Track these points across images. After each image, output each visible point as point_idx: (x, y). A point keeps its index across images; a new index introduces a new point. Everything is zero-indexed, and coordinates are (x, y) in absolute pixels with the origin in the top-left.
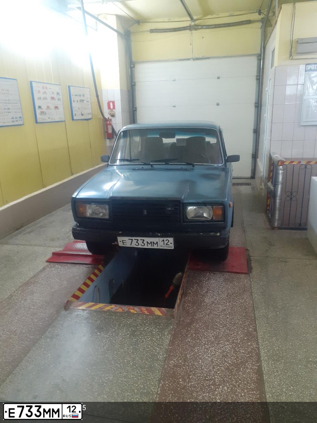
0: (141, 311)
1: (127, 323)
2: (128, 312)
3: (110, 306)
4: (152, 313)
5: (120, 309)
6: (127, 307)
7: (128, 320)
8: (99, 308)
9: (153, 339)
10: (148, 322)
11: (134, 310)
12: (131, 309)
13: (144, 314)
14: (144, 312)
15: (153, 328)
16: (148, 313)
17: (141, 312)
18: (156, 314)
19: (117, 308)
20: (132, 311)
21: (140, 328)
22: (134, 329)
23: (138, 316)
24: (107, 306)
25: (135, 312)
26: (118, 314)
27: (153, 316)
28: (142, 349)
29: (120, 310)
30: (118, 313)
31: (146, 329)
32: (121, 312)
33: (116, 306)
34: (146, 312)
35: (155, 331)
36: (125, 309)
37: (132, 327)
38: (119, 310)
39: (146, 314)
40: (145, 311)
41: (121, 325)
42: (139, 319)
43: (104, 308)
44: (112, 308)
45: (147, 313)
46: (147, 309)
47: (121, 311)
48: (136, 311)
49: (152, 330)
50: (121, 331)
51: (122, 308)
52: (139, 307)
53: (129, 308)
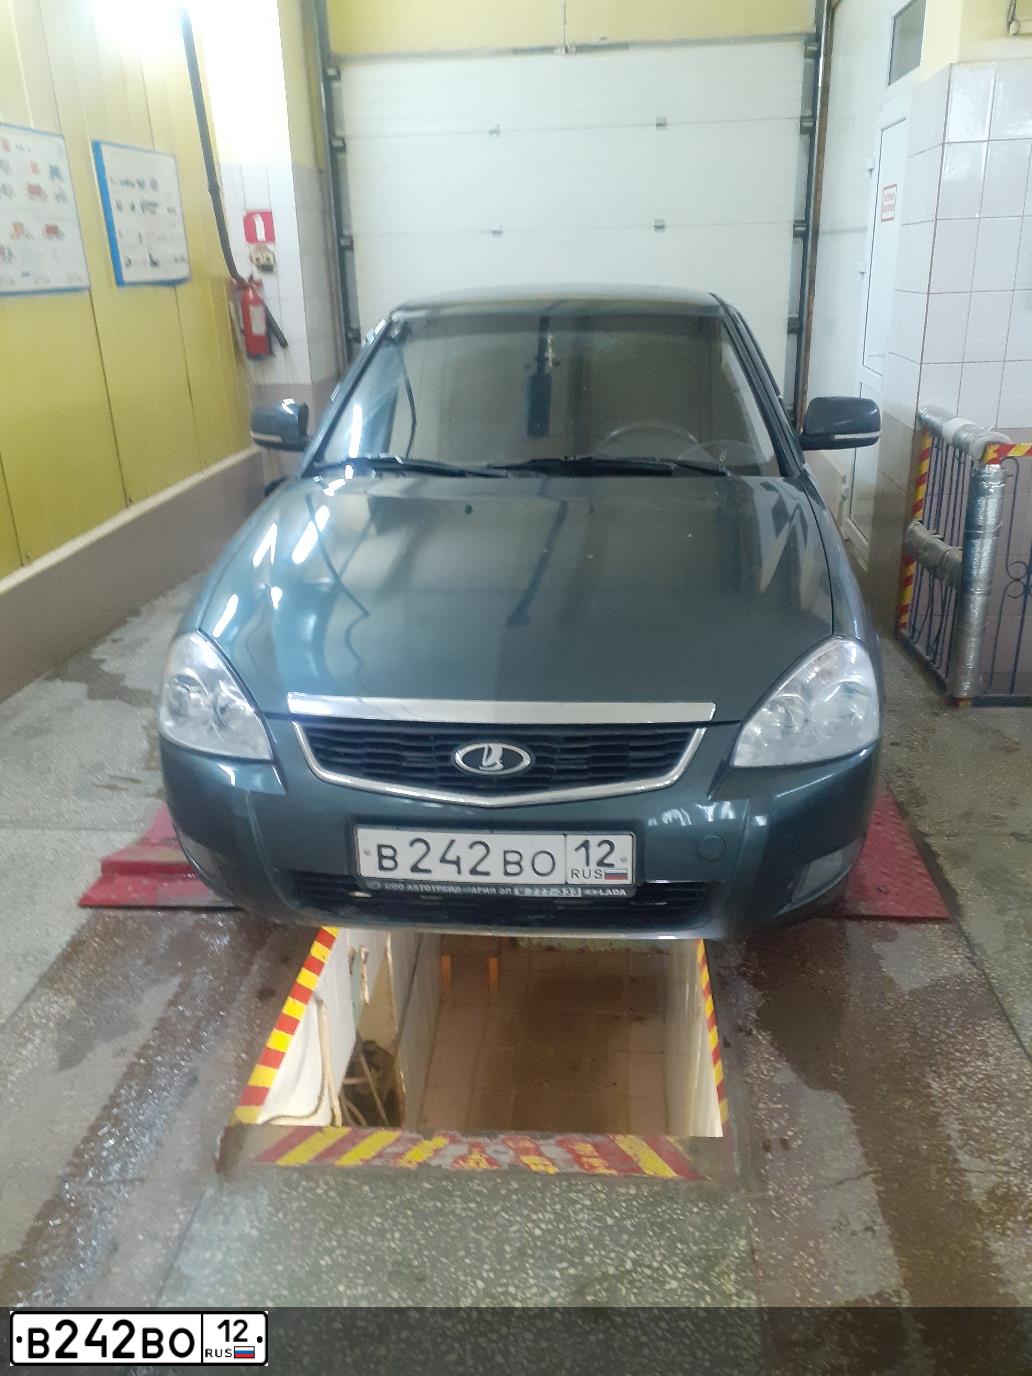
0: (577, 1158)
1: (531, 1234)
2: (517, 1171)
3: (426, 1143)
4: (629, 1167)
5: (476, 1156)
6: (504, 1142)
7: (528, 1218)
8: (380, 1155)
10: (628, 1223)
12: (527, 1152)
13: (591, 1176)
14: (593, 1167)
15: (659, 1258)
16: (608, 1168)
17: (576, 1168)
18: (649, 1172)
19: (462, 1150)
20: (533, 1162)
21: (596, 1260)
22: (572, 1271)
23: (569, 1189)
24: (415, 1142)
26: (475, 1185)
27: (638, 1187)
29: (477, 1162)
30: (470, 1176)
31: (629, 1265)
32: (485, 1171)
33: (453, 1141)
34: (601, 1167)
35: (674, 1277)
36: (496, 1151)
37: (561, 1259)
38: (472, 1164)
39: (602, 1178)
40: (596, 1162)
41: (507, 1248)
42: (578, 1206)
43: (400, 1155)
44: (437, 1152)
46: (597, 1147)
47: (484, 1165)
48: (550, 1159)
49: (657, 1269)
50: (517, 1287)
51: (483, 1151)
52: (559, 1137)
53: (517, 1150)
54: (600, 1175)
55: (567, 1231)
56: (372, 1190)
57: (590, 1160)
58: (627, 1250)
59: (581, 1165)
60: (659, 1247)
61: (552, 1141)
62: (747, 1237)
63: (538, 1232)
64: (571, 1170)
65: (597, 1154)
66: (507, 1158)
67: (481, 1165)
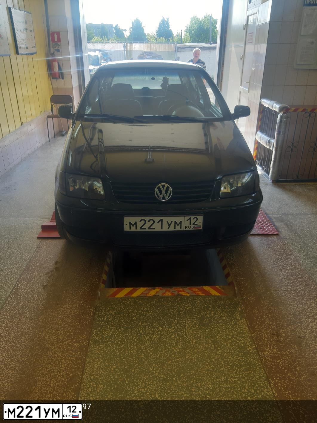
1: (186, 309)
2: (179, 295)
3: (154, 290)
4: (208, 293)
5: (167, 293)
6: (174, 289)
7: (185, 306)
8: (142, 294)
9: (228, 326)
10: (210, 306)
12: (181, 291)
13: (198, 295)
15: (219, 313)
16: (203, 294)
18: (213, 294)
19: (164, 291)
20: (183, 293)
21: (204, 314)
22: (198, 317)
23: (194, 299)
24: (151, 290)
25: (188, 295)
26: (169, 299)
27: (211, 298)
28: (223, 342)
30: (167, 297)
31: (212, 315)
33: (161, 289)
34: (200, 293)
35: (224, 317)
36: (173, 291)
37: (195, 314)
41: (181, 313)
42: (197, 303)
43: (148, 293)
44: (157, 292)
46: (198, 289)
48: (187, 292)
49: (220, 315)
50: (185, 321)
51: (169, 292)
52: (188, 287)
53: (178, 291)
54: (201, 295)
55: (195, 308)
56: (142, 302)
57: (198, 292)
58: (211, 312)
59: (195, 293)
60: (219, 310)
61: (186, 288)
62: (241, 307)
63: (188, 309)
64: (193, 295)
65: (199, 291)
66: (176, 293)
67: (170, 295)
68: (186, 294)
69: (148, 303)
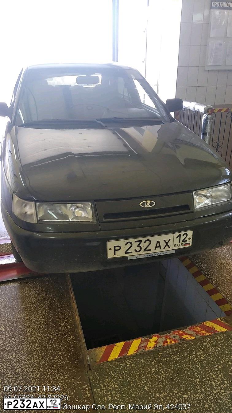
0: (197, 332)
1: (201, 359)
3: (151, 340)
4: (213, 331)
5: (168, 340)
6: (174, 333)
7: (197, 355)
8: (139, 348)
10: (224, 348)
11: (187, 334)
12: (182, 334)
13: (205, 337)
14: (203, 334)
18: (219, 331)
19: (163, 339)
20: (186, 337)
23: (202, 342)
24: (148, 341)
25: (193, 338)
26: (175, 349)
27: (219, 336)
30: (171, 347)
33: (159, 337)
34: (205, 333)
36: (173, 337)
38: (169, 343)
39: (208, 336)
41: (198, 366)
42: (208, 347)
43: (146, 346)
44: (156, 342)
45: (207, 334)
46: (201, 327)
48: (190, 335)
50: (209, 377)
51: (170, 338)
52: (188, 328)
53: (178, 334)
55: (210, 356)
56: (144, 360)
57: (201, 332)
59: (200, 335)
64: (198, 337)
65: (202, 330)
66: (178, 338)
67: (172, 343)
68: (190, 337)
69: (153, 360)
